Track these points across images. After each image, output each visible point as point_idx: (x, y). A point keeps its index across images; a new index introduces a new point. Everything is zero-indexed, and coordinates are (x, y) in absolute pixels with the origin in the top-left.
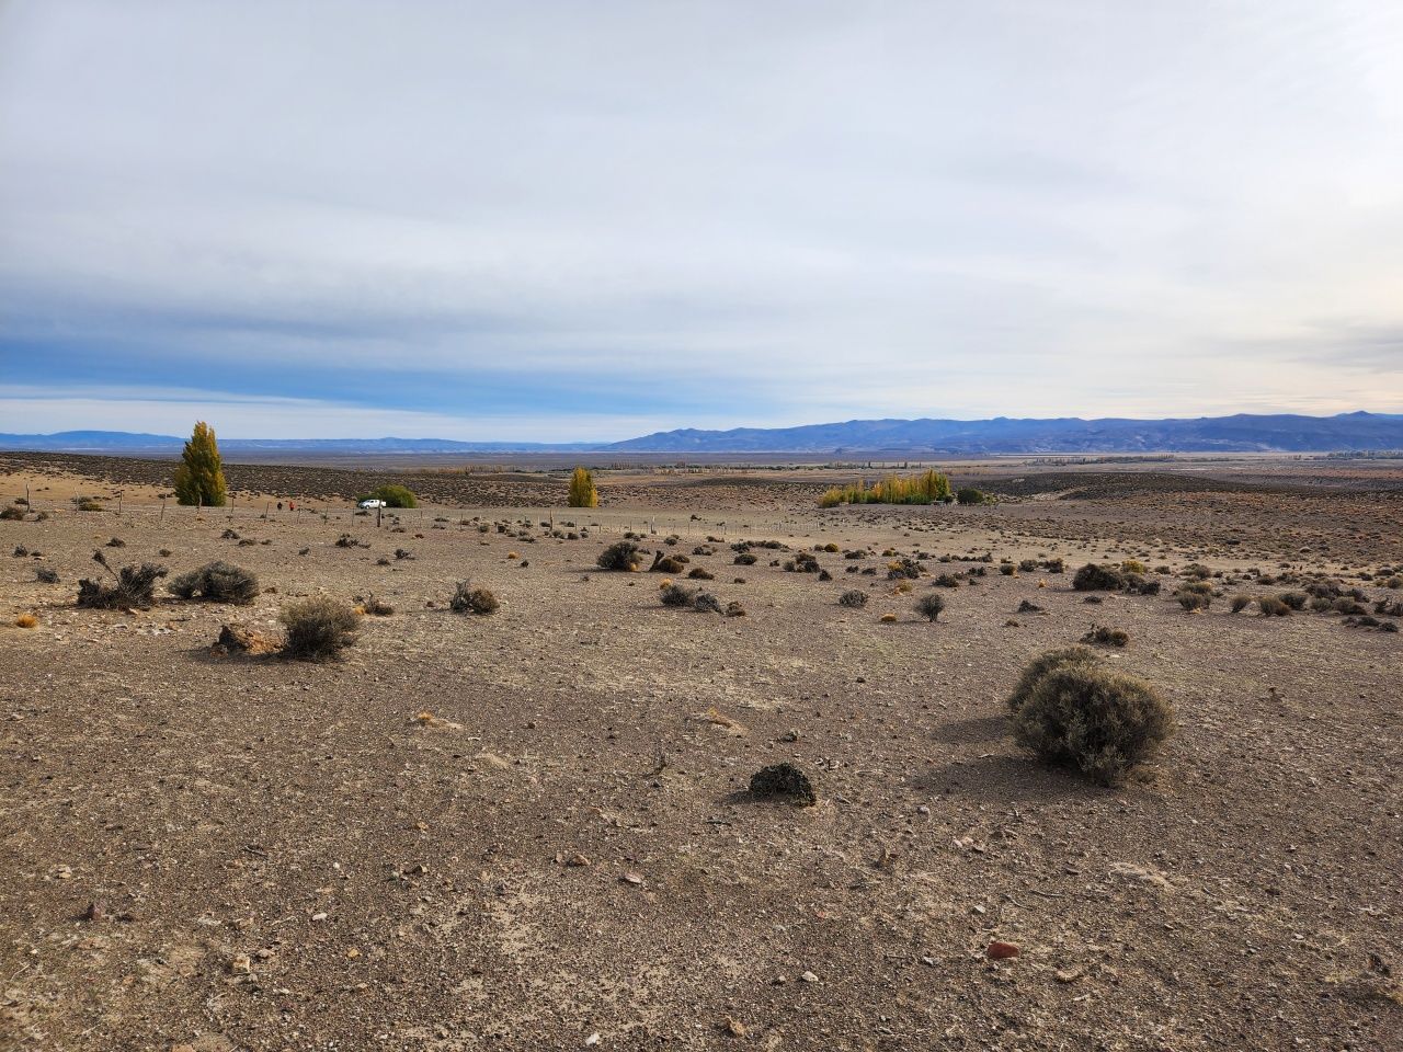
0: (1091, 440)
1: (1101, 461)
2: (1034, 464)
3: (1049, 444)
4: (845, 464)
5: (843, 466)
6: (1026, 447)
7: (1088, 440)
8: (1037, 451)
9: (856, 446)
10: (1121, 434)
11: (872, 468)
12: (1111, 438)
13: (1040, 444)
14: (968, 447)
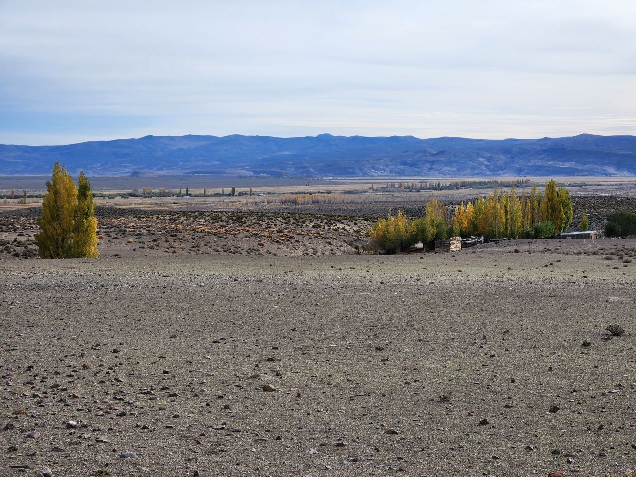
0: (433, 163)
1: (450, 187)
2: (383, 189)
3: (387, 166)
4: (153, 191)
5: (153, 193)
6: (361, 170)
7: (428, 162)
8: (374, 174)
9: (154, 169)
10: (463, 155)
11: (190, 195)
12: (454, 159)
13: (376, 166)
14: (293, 169)
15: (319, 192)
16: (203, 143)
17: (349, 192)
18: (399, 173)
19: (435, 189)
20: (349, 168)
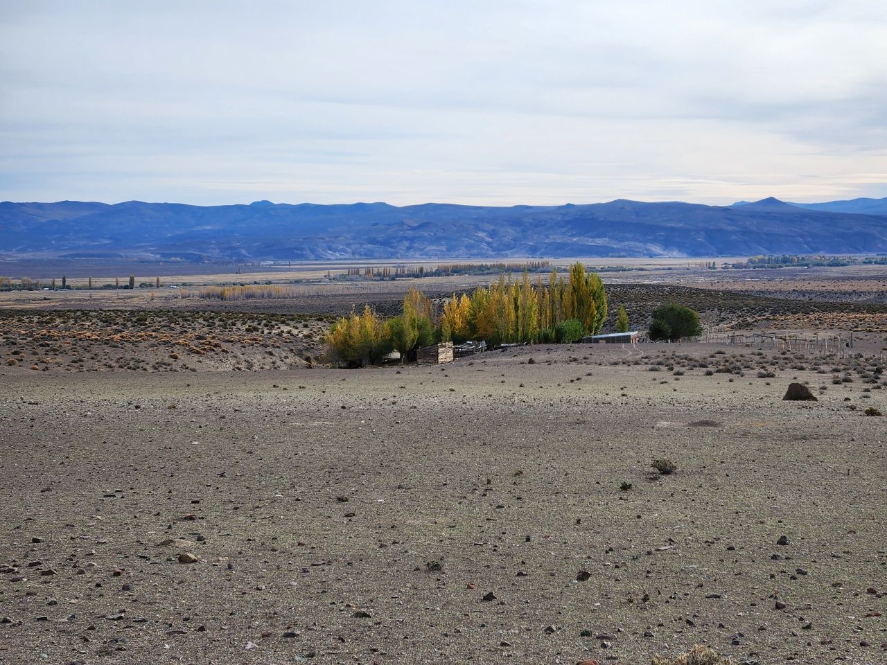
0: (412, 240)
2: (343, 278)
3: (348, 245)
4: (13, 282)
5: (12, 285)
6: (313, 251)
7: (406, 239)
8: (330, 257)
9: (14, 250)
10: (455, 228)
11: (68, 287)
12: (442, 235)
13: (334, 246)
14: (217, 251)
15: (255, 283)
16: (85, 213)
17: (297, 282)
18: (366, 255)
19: (416, 276)
20: (297, 249)
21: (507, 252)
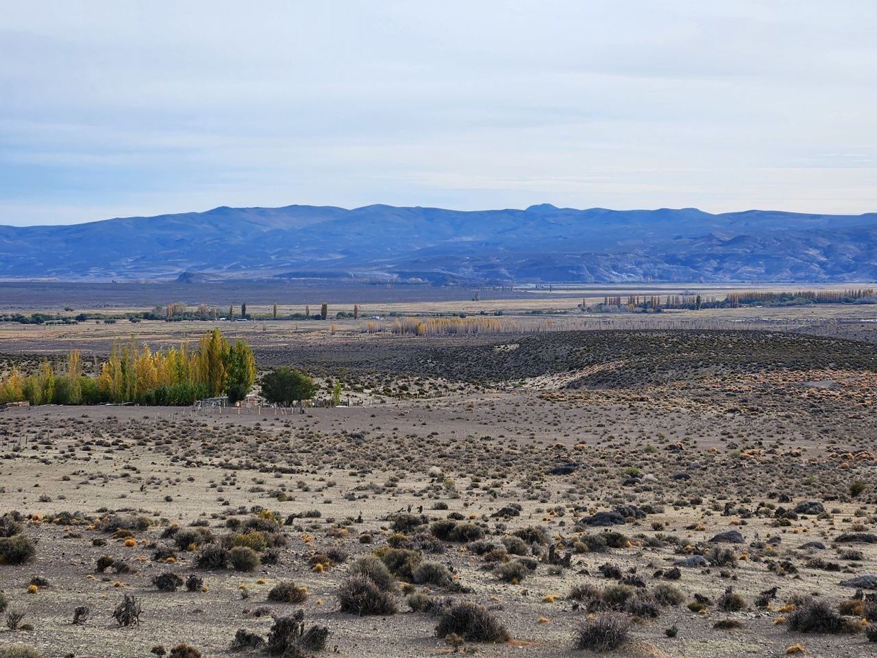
0: (722, 258)
1: (731, 302)
2: (599, 308)
3: (639, 264)
4: (189, 309)
5: (187, 313)
6: (592, 271)
7: (714, 257)
8: (615, 279)
9: (225, 267)
10: (779, 244)
11: (248, 317)
12: (760, 252)
13: (620, 265)
14: (471, 270)
15: (482, 313)
16: (317, 220)
17: (535, 312)
18: (661, 277)
19: (692, 308)
20: (573, 269)
21: (844, 275)
